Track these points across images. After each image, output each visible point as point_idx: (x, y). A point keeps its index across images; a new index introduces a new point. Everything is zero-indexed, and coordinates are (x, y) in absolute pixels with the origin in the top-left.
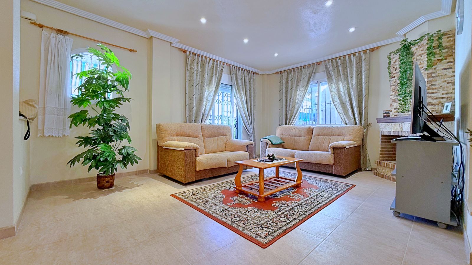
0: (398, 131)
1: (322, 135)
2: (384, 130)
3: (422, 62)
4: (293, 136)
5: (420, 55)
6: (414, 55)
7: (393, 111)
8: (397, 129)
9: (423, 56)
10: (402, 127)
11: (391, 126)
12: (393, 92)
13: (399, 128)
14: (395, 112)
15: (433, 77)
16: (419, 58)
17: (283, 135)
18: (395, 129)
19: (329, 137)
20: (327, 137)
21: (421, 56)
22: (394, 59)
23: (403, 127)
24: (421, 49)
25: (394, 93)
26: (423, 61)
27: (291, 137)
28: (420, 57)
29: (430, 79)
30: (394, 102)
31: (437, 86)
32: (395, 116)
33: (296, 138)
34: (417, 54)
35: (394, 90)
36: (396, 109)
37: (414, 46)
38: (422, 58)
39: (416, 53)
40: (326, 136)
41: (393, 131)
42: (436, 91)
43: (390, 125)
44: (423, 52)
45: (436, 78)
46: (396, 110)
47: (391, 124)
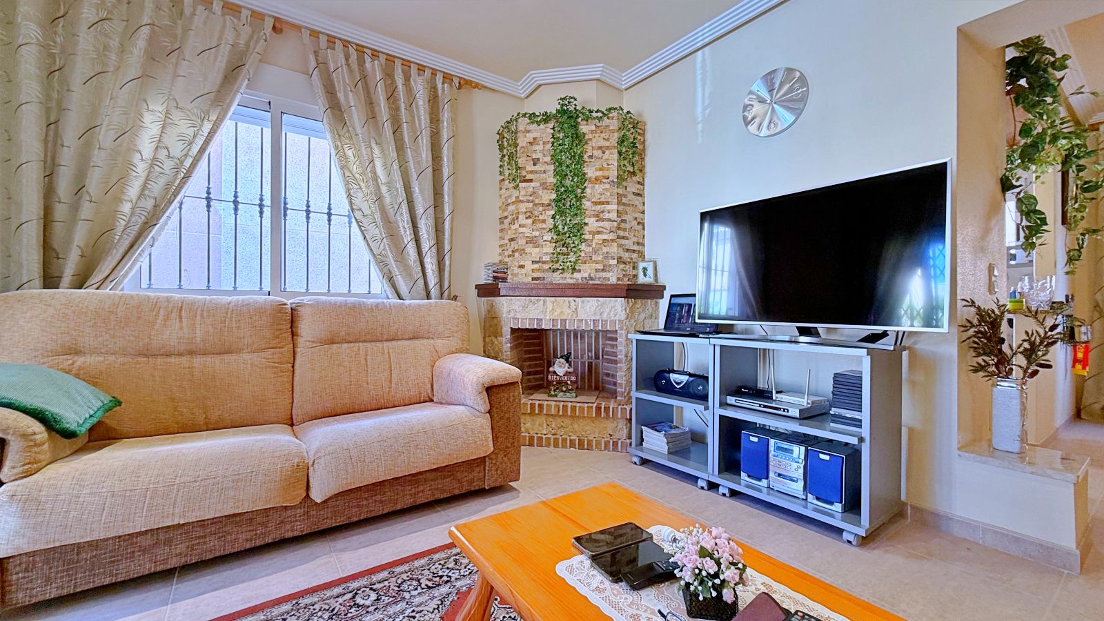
0: (564, 317)
1: (351, 339)
2: (518, 317)
3: (605, 166)
4: (168, 355)
5: (600, 148)
6: (586, 143)
7: (529, 266)
8: (562, 312)
9: (607, 152)
10: (576, 309)
11: (544, 305)
12: (527, 218)
13: (568, 311)
14: (533, 271)
15: (624, 204)
16: (597, 153)
17: (78, 352)
18: (556, 313)
19: (379, 344)
20: (368, 345)
21: (604, 152)
22: (530, 137)
23: (579, 309)
24: (603, 135)
25: (530, 221)
26: (608, 165)
27: (159, 360)
28: (600, 151)
29: (621, 208)
30: (532, 245)
31: (628, 226)
32: (534, 279)
33: (198, 361)
34: (594, 143)
35: (528, 214)
36: (539, 262)
37: (585, 122)
38: (606, 156)
39: (591, 139)
40: (365, 341)
41: (548, 317)
42: (626, 234)
43: (542, 302)
44: (607, 144)
45: (628, 209)
46: (536, 266)
47: (544, 301)
